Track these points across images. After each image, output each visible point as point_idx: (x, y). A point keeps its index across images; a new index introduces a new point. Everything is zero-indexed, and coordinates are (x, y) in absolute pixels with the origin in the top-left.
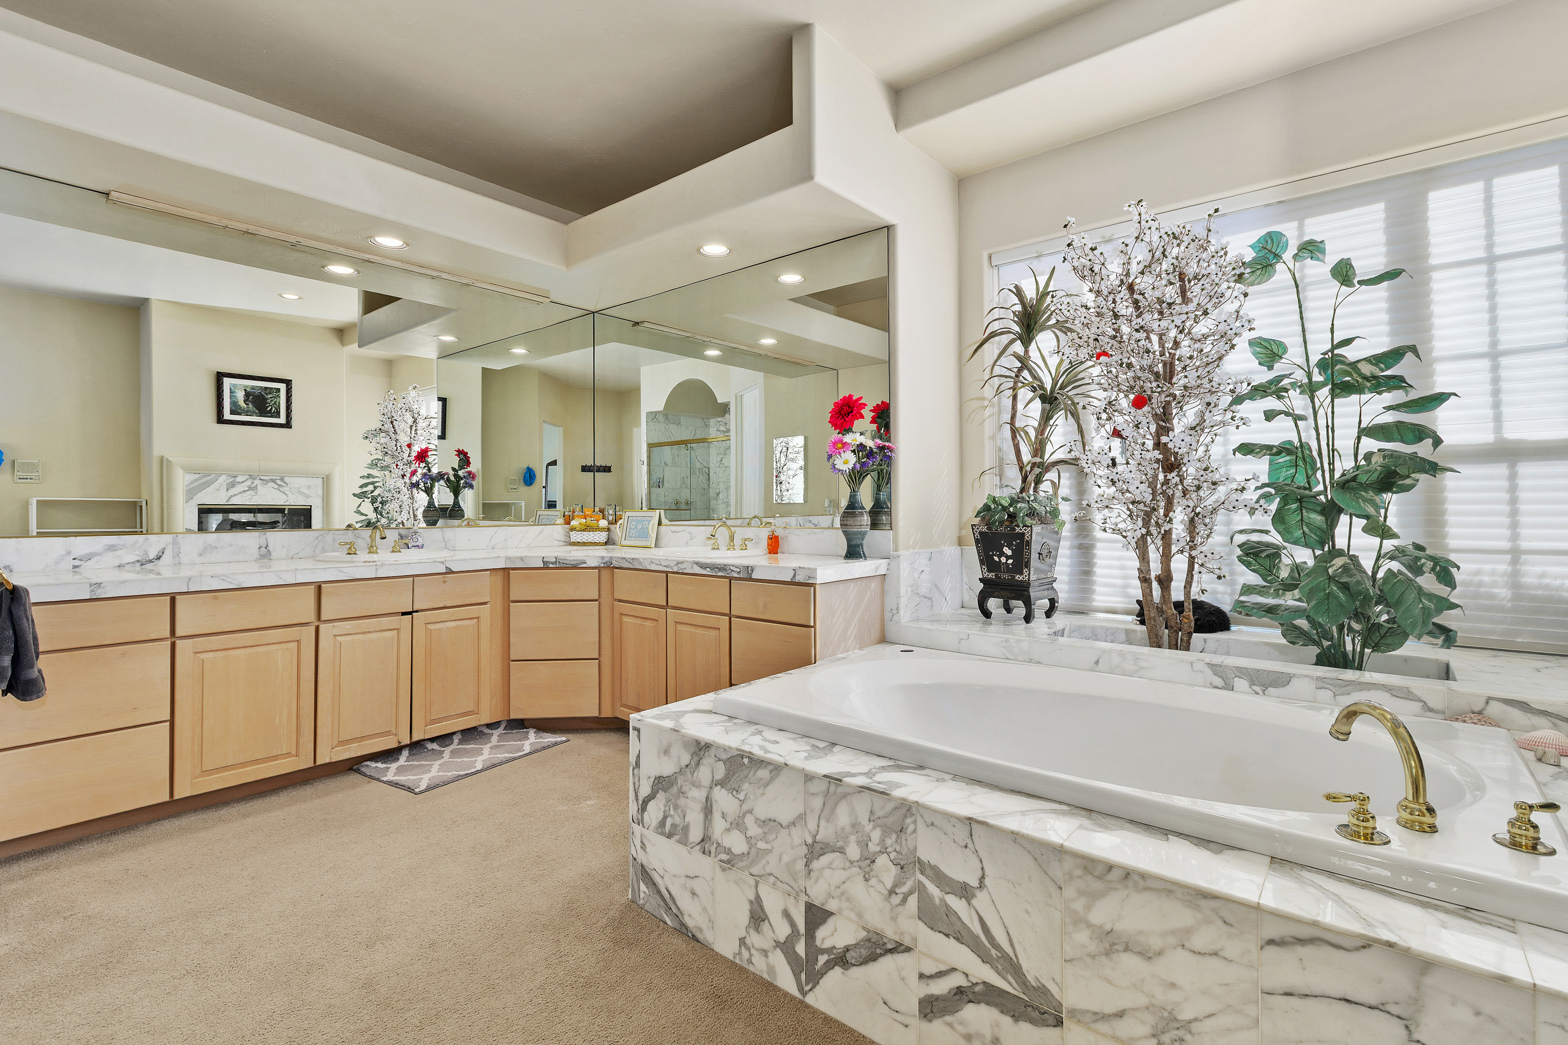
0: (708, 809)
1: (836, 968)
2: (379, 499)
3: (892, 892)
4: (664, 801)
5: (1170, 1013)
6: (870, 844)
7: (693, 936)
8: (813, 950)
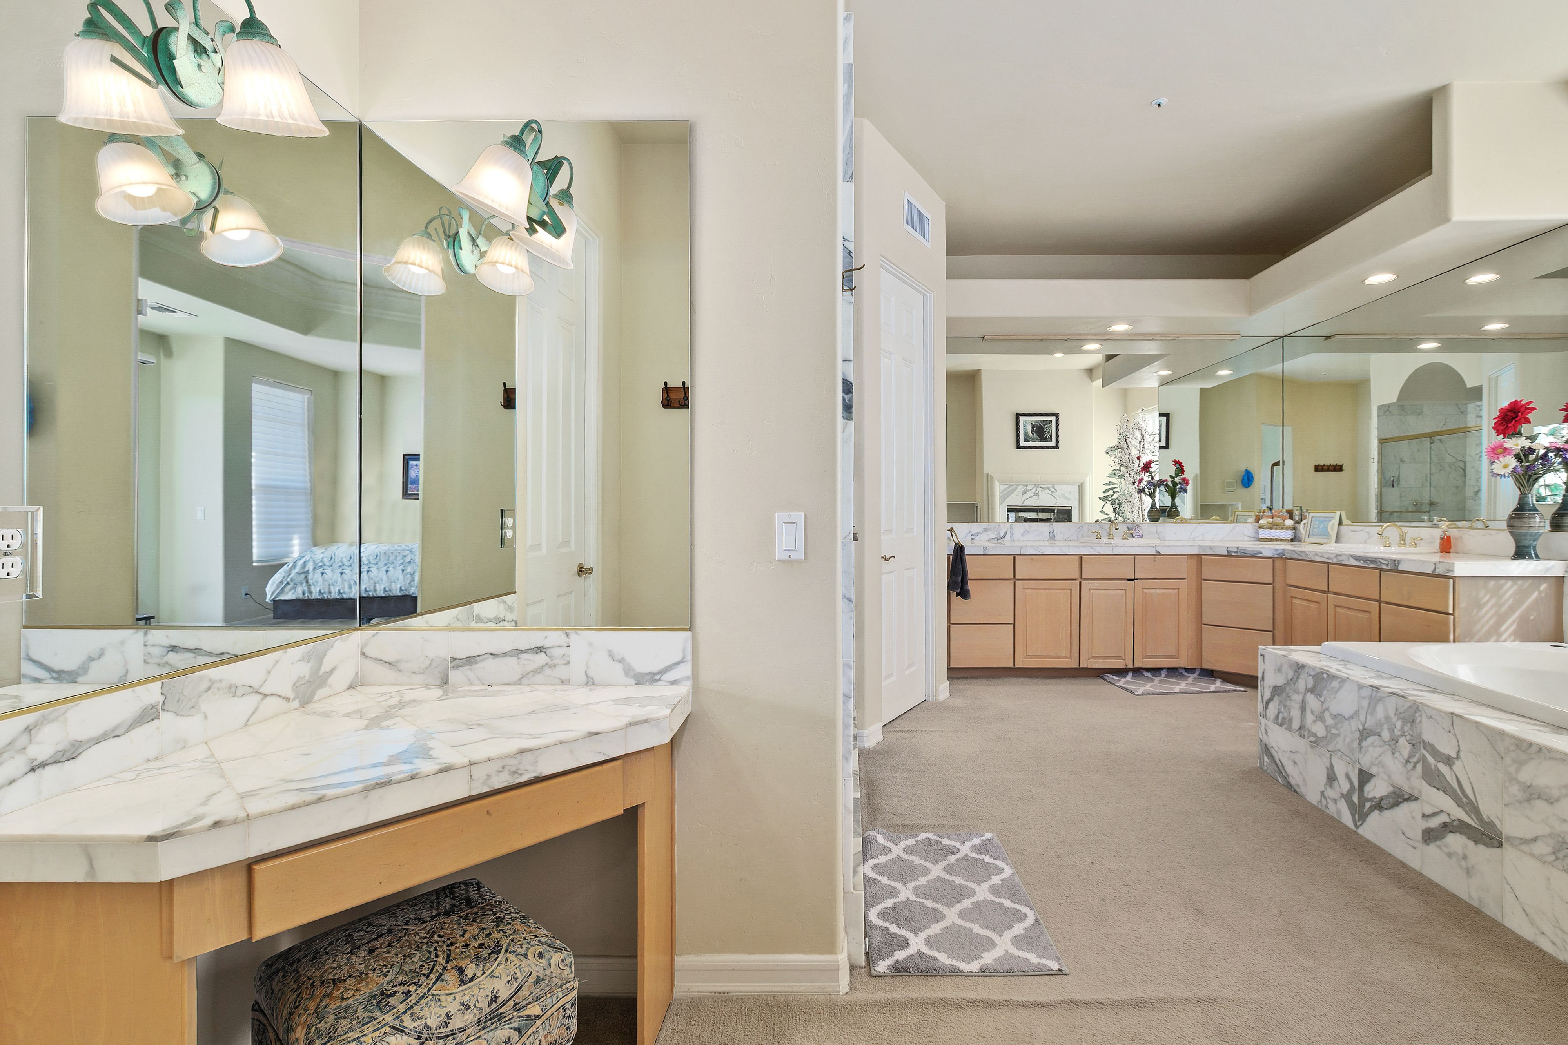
0: (1303, 709)
1: (1376, 811)
2: (1117, 502)
3: (1408, 761)
4: (1278, 703)
5: (1563, 838)
6: (1395, 730)
7: (1294, 790)
8: (1363, 799)
